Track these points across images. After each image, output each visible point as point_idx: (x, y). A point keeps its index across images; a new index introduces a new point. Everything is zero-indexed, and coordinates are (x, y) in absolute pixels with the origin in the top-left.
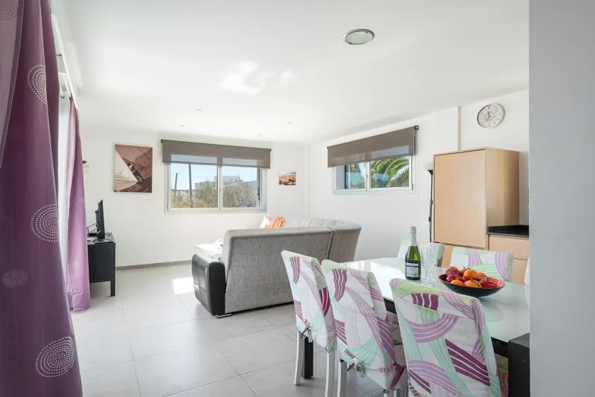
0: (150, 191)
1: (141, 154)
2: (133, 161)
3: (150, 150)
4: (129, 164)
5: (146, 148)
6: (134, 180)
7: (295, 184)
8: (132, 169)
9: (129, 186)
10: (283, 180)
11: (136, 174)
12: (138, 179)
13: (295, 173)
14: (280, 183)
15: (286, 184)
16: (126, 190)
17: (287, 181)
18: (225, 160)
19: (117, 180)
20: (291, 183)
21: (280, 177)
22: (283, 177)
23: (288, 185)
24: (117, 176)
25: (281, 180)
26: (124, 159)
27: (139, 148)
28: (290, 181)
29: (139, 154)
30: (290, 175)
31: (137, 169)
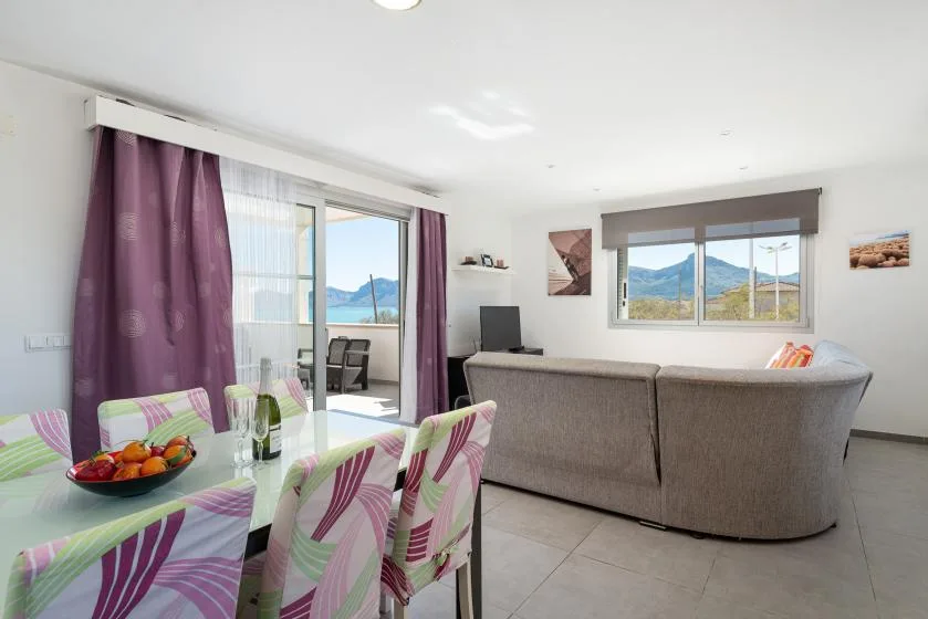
0: (588, 293)
1: (577, 240)
2: (568, 251)
3: (589, 233)
4: (563, 257)
5: (583, 231)
6: (569, 278)
7: (906, 265)
8: (567, 263)
9: (564, 286)
10: (863, 257)
11: (572, 269)
12: (573, 276)
13: (906, 235)
14: (855, 263)
15: (873, 265)
16: (560, 293)
17: (878, 257)
18: (710, 230)
19: (552, 279)
20: (892, 260)
21: (852, 251)
22: (866, 248)
23: (881, 267)
24: (550, 275)
25: (856, 255)
26: (559, 251)
27: (574, 232)
28: (887, 256)
29: (575, 240)
30: (888, 240)
31: (572, 262)
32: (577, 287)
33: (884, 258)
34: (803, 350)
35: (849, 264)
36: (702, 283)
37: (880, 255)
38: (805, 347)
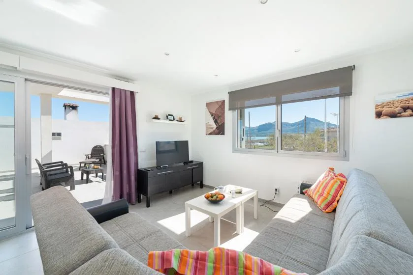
0: (223, 134)
2: (214, 112)
3: (224, 102)
4: (212, 115)
5: (221, 101)
6: (215, 126)
8: (214, 118)
9: (212, 130)
10: (385, 110)
11: (216, 122)
12: (217, 125)
14: (379, 115)
15: (393, 115)
16: (211, 134)
17: (397, 110)
19: (208, 127)
20: (409, 112)
21: (377, 106)
22: (388, 104)
23: (400, 117)
24: (207, 124)
25: (380, 109)
26: (210, 112)
27: (217, 102)
28: (405, 109)
29: (217, 106)
30: (405, 98)
31: (216, 118)
32: (218, 131)
33: (402, 110)
34: (339, 177)
35: (374, 115)
36: (279, 128)
37: (399, 108)
38: (341, 175)
